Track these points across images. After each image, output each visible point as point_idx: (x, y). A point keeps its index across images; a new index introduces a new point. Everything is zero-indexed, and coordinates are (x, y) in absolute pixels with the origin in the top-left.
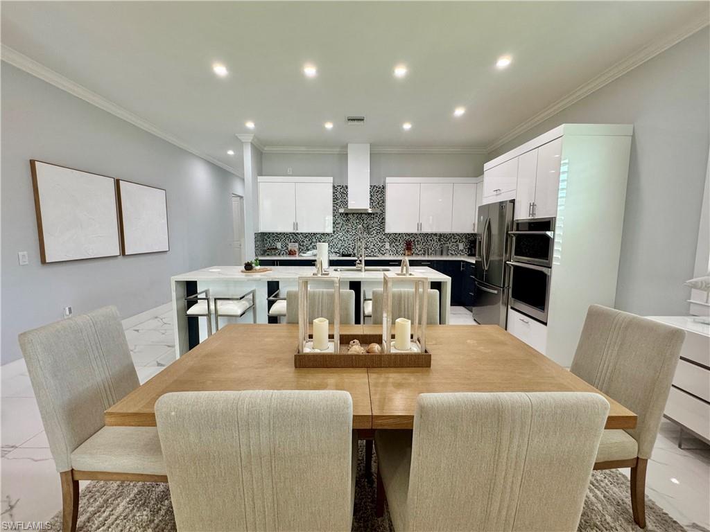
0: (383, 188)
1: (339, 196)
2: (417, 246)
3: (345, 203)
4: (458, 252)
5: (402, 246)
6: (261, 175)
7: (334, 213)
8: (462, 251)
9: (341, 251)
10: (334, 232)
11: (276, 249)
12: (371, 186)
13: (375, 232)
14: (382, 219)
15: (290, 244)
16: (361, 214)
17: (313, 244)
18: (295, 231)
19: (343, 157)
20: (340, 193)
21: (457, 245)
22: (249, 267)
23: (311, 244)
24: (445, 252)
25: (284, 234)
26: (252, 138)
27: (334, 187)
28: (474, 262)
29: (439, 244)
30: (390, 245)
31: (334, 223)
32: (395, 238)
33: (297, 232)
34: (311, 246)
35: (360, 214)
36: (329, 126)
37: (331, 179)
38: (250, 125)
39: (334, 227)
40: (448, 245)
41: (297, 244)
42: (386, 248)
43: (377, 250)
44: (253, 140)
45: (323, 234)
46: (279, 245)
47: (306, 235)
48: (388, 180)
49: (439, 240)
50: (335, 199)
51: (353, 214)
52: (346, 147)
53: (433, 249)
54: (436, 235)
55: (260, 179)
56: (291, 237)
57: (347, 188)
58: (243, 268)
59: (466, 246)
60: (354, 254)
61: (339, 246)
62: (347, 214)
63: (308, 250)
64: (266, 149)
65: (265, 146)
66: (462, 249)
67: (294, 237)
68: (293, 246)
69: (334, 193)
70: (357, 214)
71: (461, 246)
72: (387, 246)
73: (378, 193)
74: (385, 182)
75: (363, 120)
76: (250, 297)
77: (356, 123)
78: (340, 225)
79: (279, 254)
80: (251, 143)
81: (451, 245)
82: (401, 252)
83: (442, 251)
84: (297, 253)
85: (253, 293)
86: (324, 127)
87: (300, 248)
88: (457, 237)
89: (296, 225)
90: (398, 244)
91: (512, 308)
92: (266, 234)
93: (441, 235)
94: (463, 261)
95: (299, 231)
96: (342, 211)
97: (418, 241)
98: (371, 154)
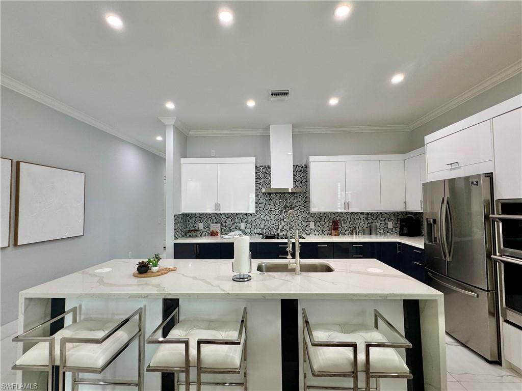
0: (306, 167)
1: (262, 176)
2: (343, 225)
3: (269, 183)
4: (387, 232)
5: (328, 225)
6: (185, 157)
7: (256, 193)
8: (392, 230)
9: (264, 231)
10: (257, 211)
11: (197, 230)
12: (294, 165)
13: (299, 212)
14: (306, 198)
15: (212, 225)
16: (284, 193)
17: (235, 224)
18: (216, 212)
19: (265, 139)
20: (263, 173)
21: (386, 224)
22: (143, 269)
23: (233, 224)
24: (374, 232)
25: (206, 215)
26: (174, 120)
27: (256, 167)
28: (423, 247)
29: (366, 223)
30: (315, 224)
31: (256, 203)
32: (320, 217)
33: (219, 212)
34: (233, 227)
35: (282, 194)
36: (251, 104)
37: (253, 160)
38: (170, 106)
39: (256, 207)
40: (377, 223)
41: (219, 225)
42: (311, 228)
43: (301, 230)
44: (175, 123)
45: (246, 214)
46: (201, 226)
47: (228, 216)
48: (312, 158)
49: (367, 219)
50: (258, 179)
51: (276, 193)
52: (267, 128)
53: (360, 228)
54: (362, 213)
55: (183, 160)
56: (213, 218)
57: (269, 167)
58: (135, 269)
59: (396, 224)
60: (278, 235)
61: (262, 226)
62: (270, 194)
63: (231, 230)
64: (190, 133)
65: (190, 131)
66: (392, 227)
67: (217, 217)
68: (216, 227)
69: (256, 173)
70: (279, 193)
71: (390, 225)
72: (312, 225)
73: (301, 173)
74: (308, 161)
75: (287, 94)
76: (137, 317)
77: (280, 98)
78: (263, 204)
79: (201, 235)
80: (174, 125)
81: (379, 224)
82: (328, 232)
83: (370, 230)
84: (219, 234)
85: (140, 313)
86: (246, 105)
87: (222, 229)
88: (386, 215)
89: (217, 206)
90: (323, 223)
91: (507, 321)
92: (189, 214)
93: (368, 214)
94: (399, 243)
95: (221, 212)
96: (264, 190)
97: (344, 220)
98: (293, 134)
